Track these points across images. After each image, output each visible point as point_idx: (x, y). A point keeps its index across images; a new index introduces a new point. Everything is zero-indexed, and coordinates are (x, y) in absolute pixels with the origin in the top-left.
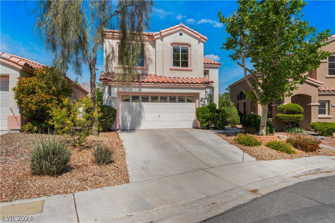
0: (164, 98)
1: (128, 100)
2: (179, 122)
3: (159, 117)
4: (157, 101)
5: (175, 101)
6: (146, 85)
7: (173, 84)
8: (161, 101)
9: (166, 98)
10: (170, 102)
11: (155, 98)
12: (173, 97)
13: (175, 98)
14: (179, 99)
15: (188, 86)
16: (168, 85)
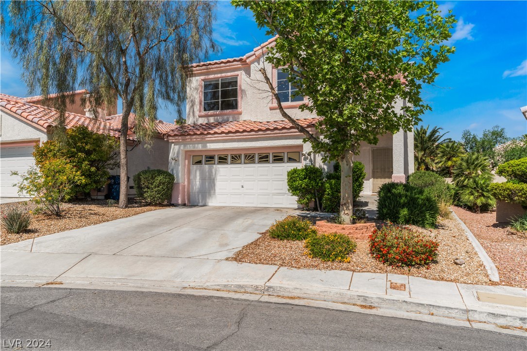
0: (250, 157)
1: (200, 162)
2: (275, 197)
3: (243, 187)
4: (239, 161)
5: (267, 161)
6: (215, 137)
7: (253, 133)
8: (246, 161)
9: (253, 157)
10: (260, 162)
11: (236, 158)
12: (264, 155)
13: (267, 157)
14: (275, 156)
15: (279, 133)
16: (246, 135)
